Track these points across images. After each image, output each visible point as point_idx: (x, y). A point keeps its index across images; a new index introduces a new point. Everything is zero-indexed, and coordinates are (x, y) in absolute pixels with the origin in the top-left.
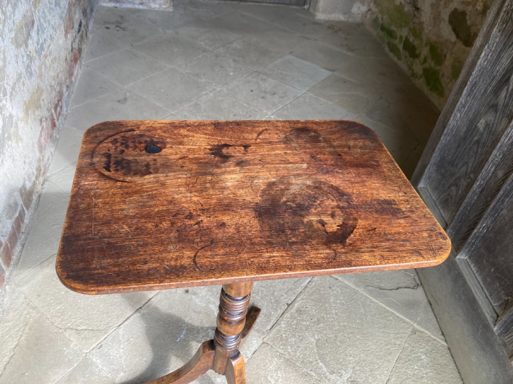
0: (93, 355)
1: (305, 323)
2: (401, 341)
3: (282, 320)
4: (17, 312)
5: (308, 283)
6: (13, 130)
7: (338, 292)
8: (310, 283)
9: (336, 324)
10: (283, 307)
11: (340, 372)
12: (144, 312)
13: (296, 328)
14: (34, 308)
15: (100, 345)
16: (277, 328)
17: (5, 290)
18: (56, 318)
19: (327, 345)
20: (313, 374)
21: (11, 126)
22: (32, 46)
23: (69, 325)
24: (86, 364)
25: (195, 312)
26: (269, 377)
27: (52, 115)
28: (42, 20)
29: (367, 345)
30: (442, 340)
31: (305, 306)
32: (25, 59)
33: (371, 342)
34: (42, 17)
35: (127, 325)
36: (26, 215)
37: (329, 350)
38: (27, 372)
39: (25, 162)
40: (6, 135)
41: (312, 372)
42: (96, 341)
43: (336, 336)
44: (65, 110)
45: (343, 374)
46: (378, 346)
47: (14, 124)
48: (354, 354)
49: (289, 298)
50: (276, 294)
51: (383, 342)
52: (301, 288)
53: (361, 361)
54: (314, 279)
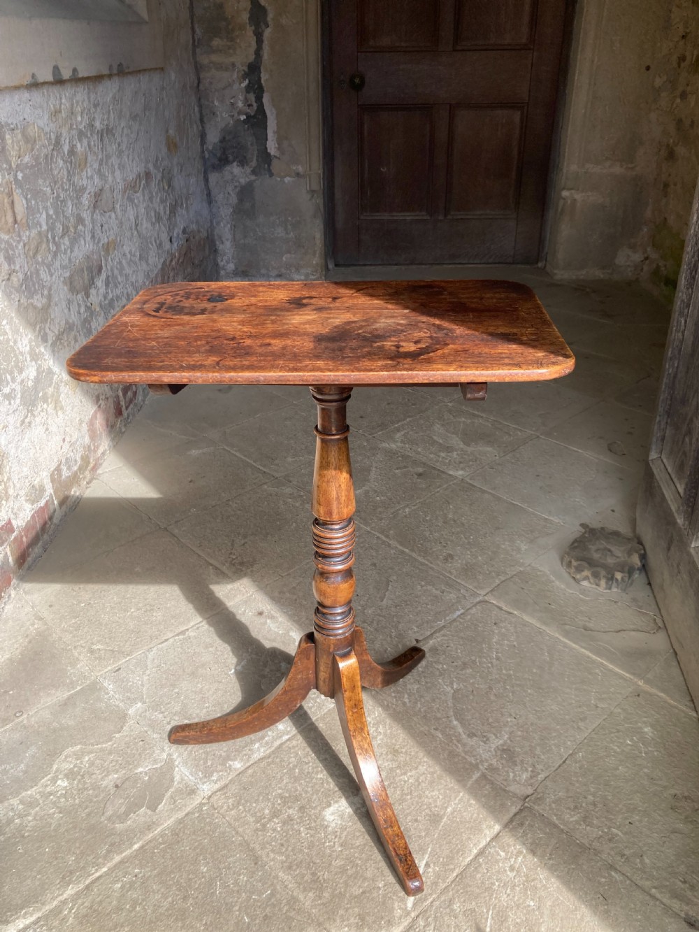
1: (441, 666)
2: (609, 704)
4: (18, 622)
5: (459, 616)
6: (50, 390)
7: (508, 630)
8: (462, 616)
9: (494, 671)
10: (408, 643)
11: (485, 737)
13: (423, 672)
14: (41, 619)
15: (117, 668)
18: (67, 634)
19: (471, 697)
20: (439, 734)
21: (50, 386)
22: (95, 297)
24: (94, 688)
27: (118, 397)
28: (116, 272)
29: (544, 703)
30: (690, 708)
31: (445, 646)
32: (82, 310)
33: (551, 700)
34: (117, 268)
35: (163, 648)
36: (57, 513)
37: (474, 705)
38: (13, 690)
39: (64, 440)
40: (41, 394)
41: (437, 732)
42: (113, 663)
43: (490, 688)
44: (140, 398)
45: (491, 739)
46: (564, 706)
47: (54, 384)
48: (517, 714)
49: (422, 632)
50: (400, 626)
51: (574, 702)
52: (445, 620)
53: (527, 724)
54: (470, 611)
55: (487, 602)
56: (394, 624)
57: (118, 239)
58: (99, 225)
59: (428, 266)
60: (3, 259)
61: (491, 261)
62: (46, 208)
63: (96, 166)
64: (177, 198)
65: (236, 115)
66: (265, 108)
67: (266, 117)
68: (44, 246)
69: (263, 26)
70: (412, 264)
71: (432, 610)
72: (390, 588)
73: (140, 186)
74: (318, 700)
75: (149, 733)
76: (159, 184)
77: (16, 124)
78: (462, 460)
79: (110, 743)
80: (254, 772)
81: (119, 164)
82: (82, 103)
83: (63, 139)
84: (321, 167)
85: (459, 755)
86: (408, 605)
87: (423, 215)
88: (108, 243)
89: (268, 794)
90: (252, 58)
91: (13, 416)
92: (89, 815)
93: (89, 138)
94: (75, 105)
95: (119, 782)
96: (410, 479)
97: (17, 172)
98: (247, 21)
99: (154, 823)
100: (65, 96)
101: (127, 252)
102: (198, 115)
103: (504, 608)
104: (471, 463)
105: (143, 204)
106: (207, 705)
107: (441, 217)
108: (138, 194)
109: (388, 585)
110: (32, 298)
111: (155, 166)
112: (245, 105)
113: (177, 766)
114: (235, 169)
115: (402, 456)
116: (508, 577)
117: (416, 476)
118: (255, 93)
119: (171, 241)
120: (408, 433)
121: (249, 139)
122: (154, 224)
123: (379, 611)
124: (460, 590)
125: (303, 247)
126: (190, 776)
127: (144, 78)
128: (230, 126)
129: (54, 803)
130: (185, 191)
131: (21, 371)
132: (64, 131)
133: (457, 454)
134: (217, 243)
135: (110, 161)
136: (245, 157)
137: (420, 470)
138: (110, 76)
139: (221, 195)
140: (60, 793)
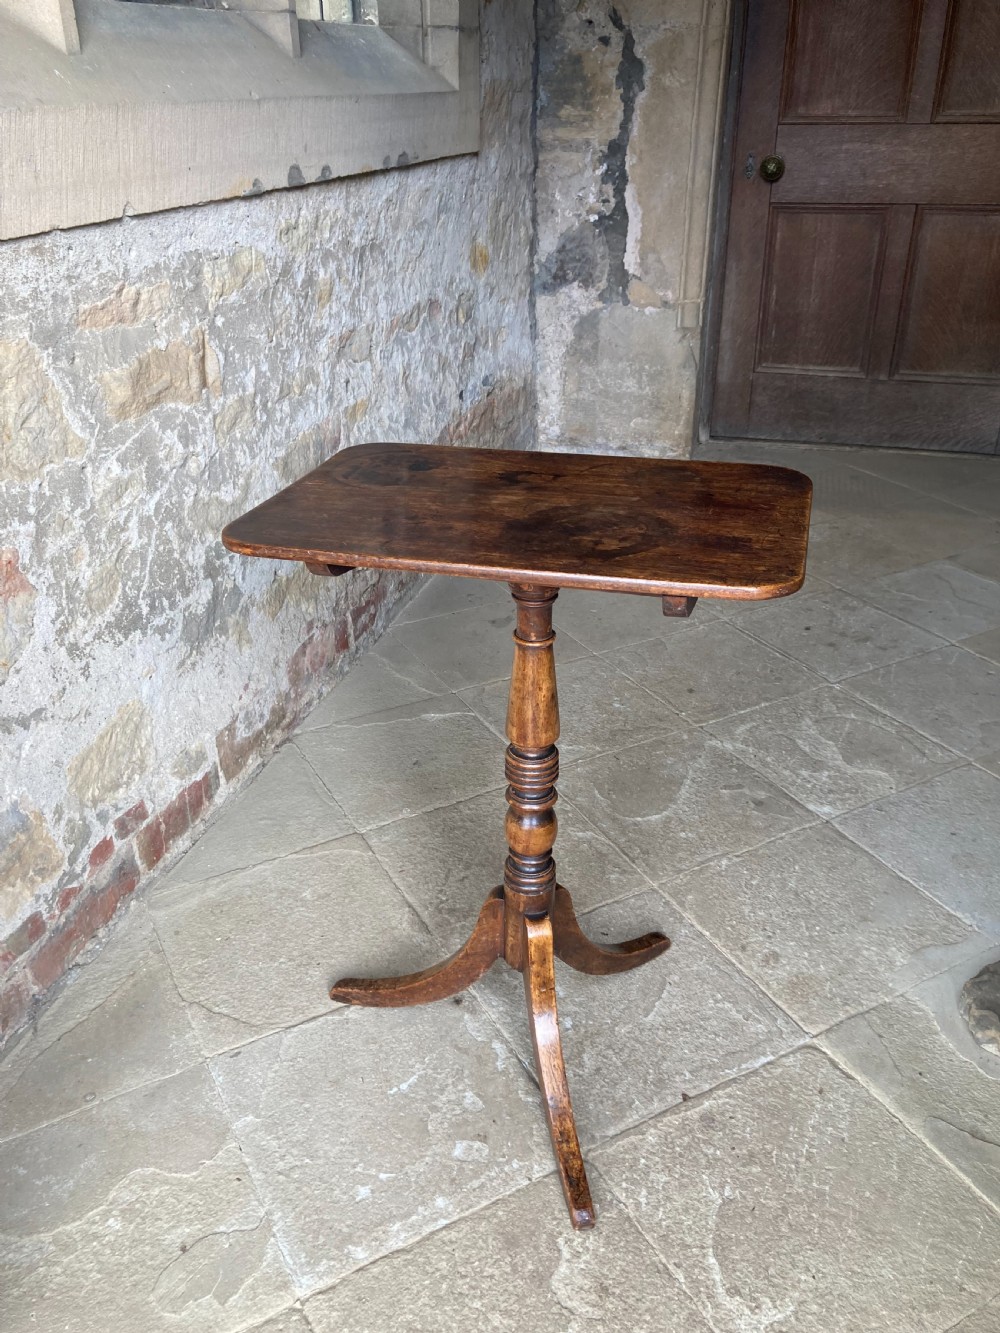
0: (216, 1064)
1: (712, 1151)
2: (985, 1289)
3: (655, 1127)
4: (129, 950)
5: (764, 1066)
6: (235, 618)
7: (839, 1107)
8: (768, 1067)
9: (799, 1180)
10: (669, 1099)
11: (755, 1299)
12: (350, 1016)
13: (681, 1155)
14: (159, 952)
15: (236, 1051)
16: (633, 1138)
17: (129, 907)
18: (185, 981)
19: (749, 1220)
20: (680, 1276)
21: (233, 611)
23: (202, 998)
24: (196, 1077)
25: (456, 1047)
26: (561, 1241)
27: (345, 623)
29: (870, 1261)
31: (728, 1115)
33: (885, 1258)
35: (306, 1030)
36: (221, 789)
37: (750, 1235)
38: (92, 1056)
39: (246, 687)
40: (217, 624)
41: (679, 1271)
42: (233, 1042)
43: (784, 1209)
44: (380, 624)
45: (764, 1306)
46: (904, 1275)
47: (239, 609)
48: (818, 1271)
49: (697, 1083)
50: (664, 1066)
51: (923, 1270)
52: (740, 1070)
53: (831, 1293)
54: (784, 1060)
55: (816, 1049)
56: (656, 1060)
57: (373, 399)
58: (342, 381)
59: (854, 449)
60: (176, 439)
61: (957, 449)
62: (257, 365)
63: (346, 298)
64: (479, 334)
65: (584, 214)
66: (627, 205)
67: (627, 218)
68: (247, 416)
69: (636, 88)
70: (828, 443)
71: (722, 1047)
72: (665, 995)
73: (418, 321)
74: (506, 1169)
75: (251, 1168)
76: (450, 316)
77: (222, 251)
78: (834, 788)
79: (194, 1174)
80: (382, 1273)
81: (387, 293)
82: (334, 213)
83: (296, 265)
84: (702, 294)
85: (705, 1325)
86: (686, 1030)
87: (854, 372)
88: (355, 406)
89: (390, 1317)
90: (615, 133)
91: (166, 655)
92: (134, 1285)
93: (339, 260)
94: (322, 217)
95: (190, 1241)
96: (742, 808)
97: (215, 316)
98: (614, 81)
99: (217, 1324)
100: (307, 205)
101: (385, 417)
102: (529, 214)
103: (842, 1066)
104: (847, 795)
105: (420, 346)
106: (343, 1140)
107: (883, 377)
108: (414, 333)
109: (662, 990)
110: (219, 489)
111: (447, 291)
112: (598, 201)
113: (274, 1236)
114: (575, 292)
115: (739, 767)
116: (861, 1009)
117: (752, 805)
118: (614, 184)
119: (461, 396)
120: (757, 727)
121: (599, 250)
122: (436, 374)
123: (637, 1033)
124: (776, 1019)
125: (663, 409)
126: (287, 1258)
127: (444, 170)
128: (574, 229)
129: (95, 1254)
130: (494, 323)
131: (187, 592)
132: (300, 257)
133: (829, 777)
134: (539, 395)
135: (372, 289)
136: (591, 275)
137: (762, 795)
138: (385, 172)
139: (551, 329)
140: (107, 1238)
